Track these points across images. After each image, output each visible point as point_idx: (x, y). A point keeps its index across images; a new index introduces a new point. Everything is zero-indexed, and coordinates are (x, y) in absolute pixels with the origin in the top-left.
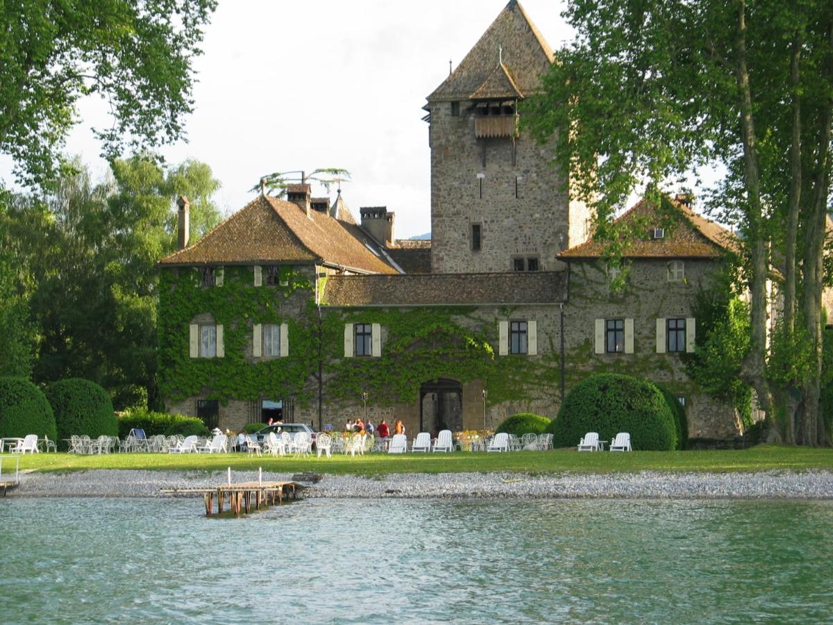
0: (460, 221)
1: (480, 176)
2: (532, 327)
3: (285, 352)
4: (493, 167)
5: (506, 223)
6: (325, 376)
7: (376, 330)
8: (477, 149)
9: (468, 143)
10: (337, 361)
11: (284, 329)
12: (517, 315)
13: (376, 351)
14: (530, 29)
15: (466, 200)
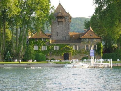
0: (55, 32)
1: (58, 26)
2: (77, 46)
3: (46, 49)
4: (60, 25)
5: (61, 32)
6: (51, 52)
7: (58, 47)
8: (58, 23)
9: (56, 22)
10: (53, 50)
11: (46, 46)
12: (76, 45)
13: (58, 49)
14: (63, 7)
15: (56, 29)
